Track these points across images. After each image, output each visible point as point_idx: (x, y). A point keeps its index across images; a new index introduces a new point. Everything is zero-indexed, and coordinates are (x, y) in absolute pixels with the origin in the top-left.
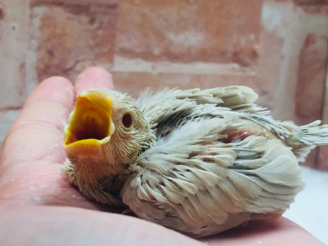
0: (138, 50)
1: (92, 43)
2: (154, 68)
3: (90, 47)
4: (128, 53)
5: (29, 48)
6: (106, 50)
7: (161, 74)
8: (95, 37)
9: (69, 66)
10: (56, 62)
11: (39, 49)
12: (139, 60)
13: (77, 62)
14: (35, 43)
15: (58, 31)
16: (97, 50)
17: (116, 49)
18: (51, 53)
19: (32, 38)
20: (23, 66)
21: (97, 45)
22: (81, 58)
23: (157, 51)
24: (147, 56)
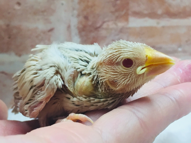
0: (146, 12)
1: (113, 9)
2: (158, 23)
3: (112, 12)
4: (138, 14)
5: (73, 16)
6: (123, 13)
7: (163, 27)
8: (114, 6)
9: (98, 25)
10: (90, 23)
11: (78, 15)
12: (147, 19)
13: (104, 22)
14: (76, 12)
15: (90, 4)
16: (117, 14)
17: (130, 12)
18: (86, 18)
19: (74, 9)
20: (69, 27)
21: (116, 11)
22: (106, 19)
23: (160, 12)
24: (152, 15)
